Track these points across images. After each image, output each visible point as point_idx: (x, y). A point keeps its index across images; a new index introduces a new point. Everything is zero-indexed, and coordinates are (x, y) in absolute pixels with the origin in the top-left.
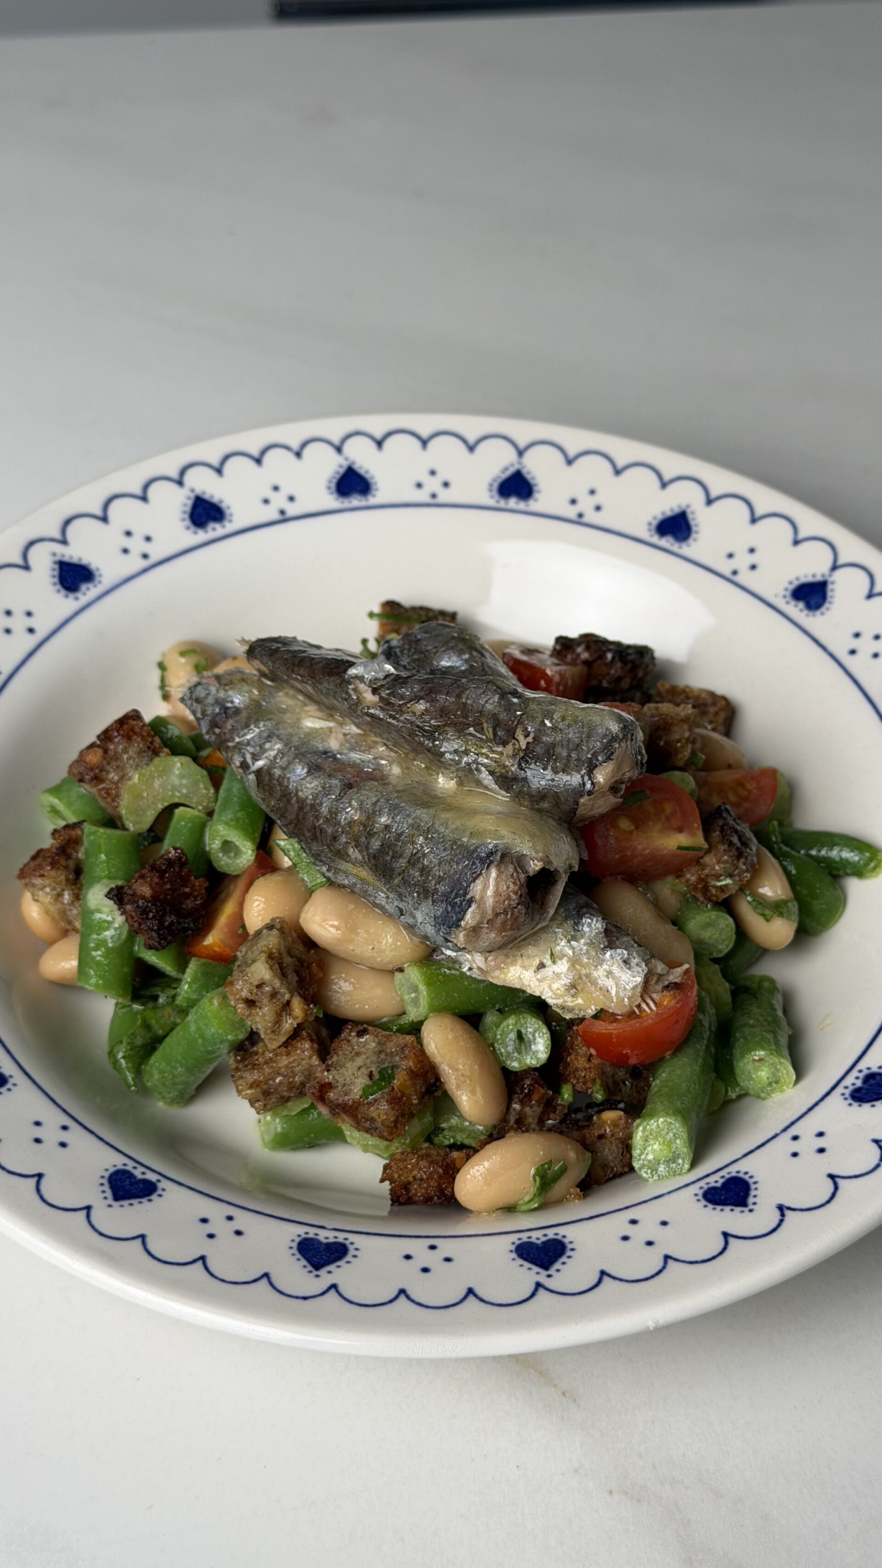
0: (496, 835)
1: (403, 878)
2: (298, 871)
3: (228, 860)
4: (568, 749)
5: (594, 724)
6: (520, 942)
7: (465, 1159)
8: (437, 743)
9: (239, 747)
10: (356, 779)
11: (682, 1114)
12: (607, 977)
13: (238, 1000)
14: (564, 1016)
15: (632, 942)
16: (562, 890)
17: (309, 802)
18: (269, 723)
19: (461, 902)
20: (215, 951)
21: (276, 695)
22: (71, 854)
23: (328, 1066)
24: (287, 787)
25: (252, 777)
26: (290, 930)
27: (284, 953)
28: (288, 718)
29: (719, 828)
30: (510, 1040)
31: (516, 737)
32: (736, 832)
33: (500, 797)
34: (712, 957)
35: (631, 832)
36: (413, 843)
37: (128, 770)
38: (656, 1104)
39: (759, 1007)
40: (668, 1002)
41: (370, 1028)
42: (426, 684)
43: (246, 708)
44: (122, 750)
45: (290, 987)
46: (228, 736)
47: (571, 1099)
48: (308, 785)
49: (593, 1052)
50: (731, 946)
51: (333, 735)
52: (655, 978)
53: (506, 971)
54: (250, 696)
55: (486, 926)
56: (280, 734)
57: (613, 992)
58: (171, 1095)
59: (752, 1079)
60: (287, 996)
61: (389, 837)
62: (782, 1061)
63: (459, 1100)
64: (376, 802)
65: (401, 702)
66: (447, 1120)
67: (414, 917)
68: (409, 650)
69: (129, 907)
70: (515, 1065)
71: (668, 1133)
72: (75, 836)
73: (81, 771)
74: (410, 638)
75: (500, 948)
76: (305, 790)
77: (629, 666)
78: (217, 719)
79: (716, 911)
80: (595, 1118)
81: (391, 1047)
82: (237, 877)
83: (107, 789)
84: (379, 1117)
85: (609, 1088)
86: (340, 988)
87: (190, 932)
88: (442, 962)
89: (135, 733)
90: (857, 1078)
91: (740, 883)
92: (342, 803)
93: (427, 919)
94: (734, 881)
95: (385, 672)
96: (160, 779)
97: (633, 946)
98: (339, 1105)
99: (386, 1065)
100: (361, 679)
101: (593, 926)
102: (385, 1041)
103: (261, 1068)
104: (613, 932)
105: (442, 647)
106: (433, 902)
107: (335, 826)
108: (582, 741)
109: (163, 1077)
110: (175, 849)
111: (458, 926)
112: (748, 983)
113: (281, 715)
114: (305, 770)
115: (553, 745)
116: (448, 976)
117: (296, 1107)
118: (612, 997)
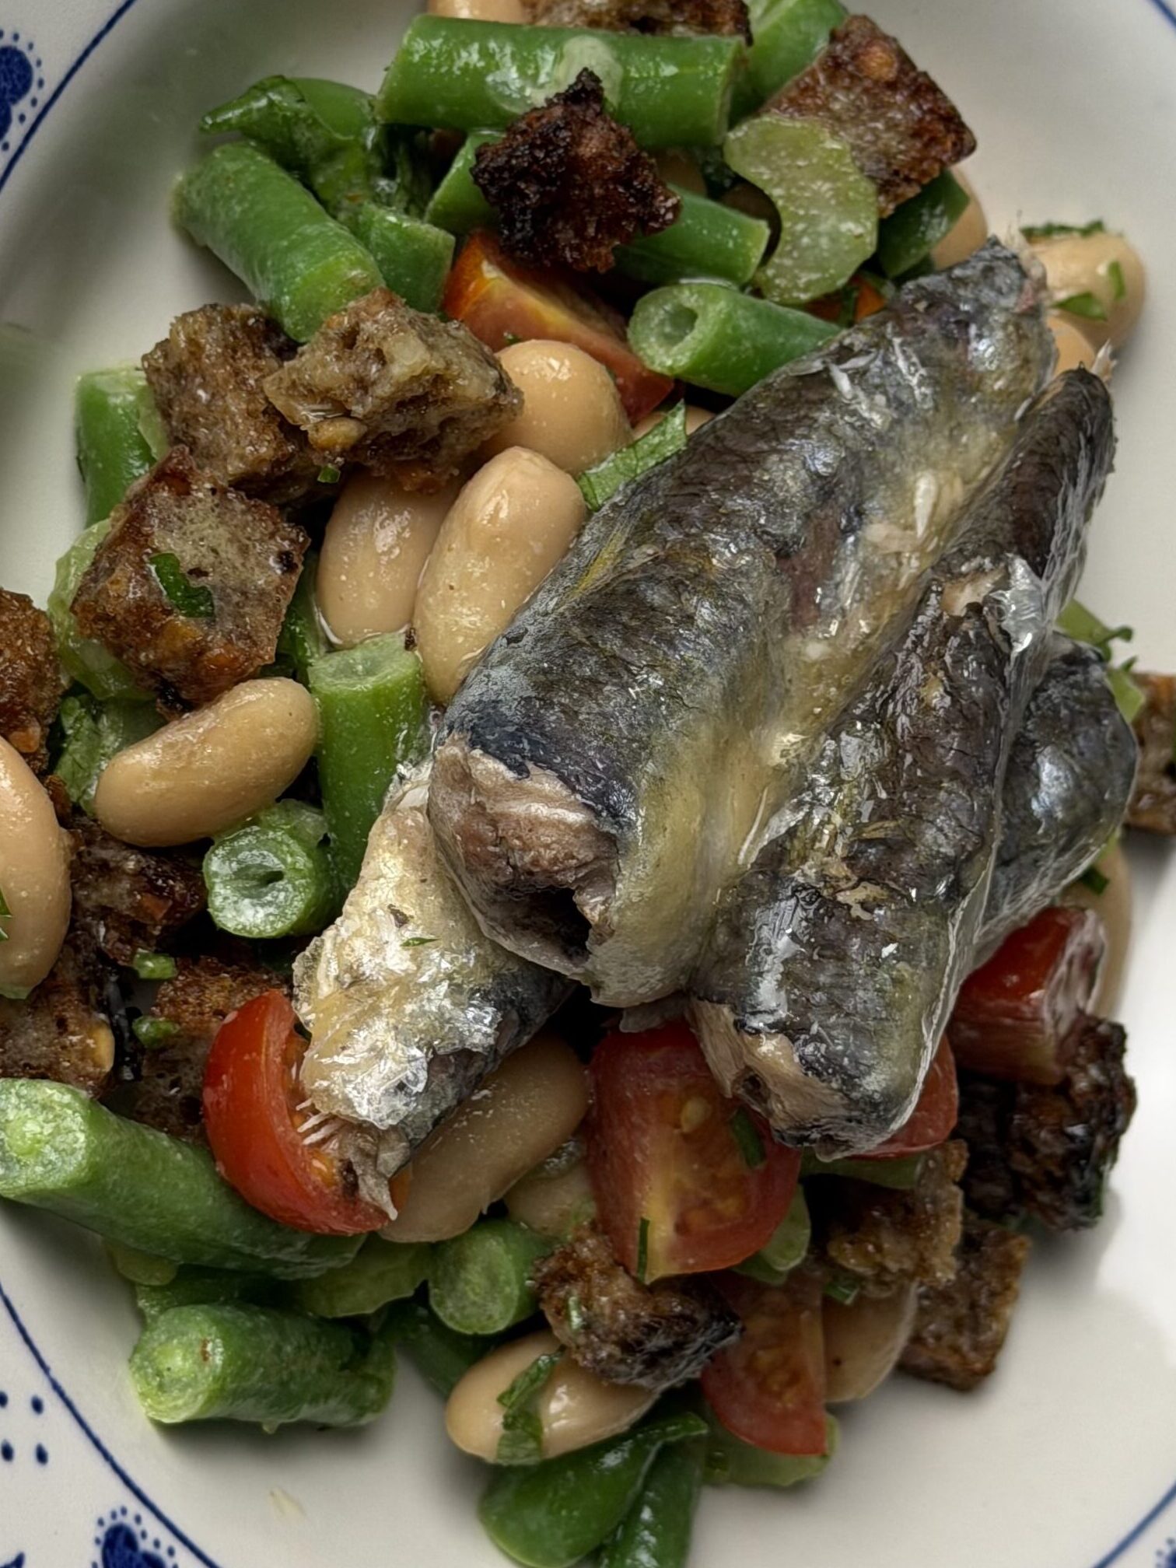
0: (653, 828)
1: (581, 644)
2: (621, 451)
3: (656, 320)
4: (832, 986)
5: (882, 1043)
6: (452, 880)
7: (25, 750)
8: (859, 726)
9: (881, 343)
10: (799, 568)
11: (92, 1182)
12: (372, 1049)
13: (357, 314)
14: (299, 958)
15: (444, 1106)
16: (552, 967)
17: (757, 474)
18: (929, 405)
19: (521, 752)
20: (468, 283)
21: (991, 426)
22: (682, 12)
23: (225, 492)
24: (792, 434)
25: (817, 366)
26: (497, 426)
27: (447, 410)
28: (939, 445)
29: (688, 1312)
30: (264, 857)
31: (863, 884)
32: (679, 1346)
33: (746, 846)
34: (430, 1285)
35: (677, 1126)
36: (652, 667)
37: (854, 131)
38: (117, 1132)
39: (320, 1370)
40: (319, 1169)
41: (295, 579)
42: (986, 714)
43: (963, 362)
44: (892, 119)
45: (378, 417)
46: (908, 326)
47: (143, 974)
48: (790, 473)
49: (231, 1017)
50: (450, 1324)
51: (897, 532)
52: (368, 1147)
53: (395, 848)
54: (992, 372)
55: (473, 801)
56: (903, 426)
57: (340, 1059)
58: (194, 195)
59: (170, 1339)
60: (358, 410)
61: (668, 622)
62: (200, 1397)
63: (146, 746)
64: (742, 601)
65: (948, 659)
66: (113, 728)
67: (501, 663)
68: (1077, 700)
69: (558, 111)
70: (216, 864)
71: (56, 1150)
72: (719, 20)
73: (852, 36)
74: (1104, 703)
75: (438, 837)
76: (781, 467)
77: (1058, 1173)
78: (946, 306)
79: (520, 1298)
80: (102, 1016)
81: (255, 617)
82: (623, 338)
83: (814, 89)
84: (112, 583)
85: (163, 1050)
86: (382, 526)
87: (506, 232)
88: (422, 728)
89: (926, 146)
90: (157, 1544)
91: (573, 1345)
92: (748, 537)
93: (495, 688)
94: (577, 1333)
95: (1017, 632)
96: (831, 193)
97: (434, 1105)
98: (143, 509)
99: (216, 603)
100: (1005, 583)
101: (477, 1027)
102: (266, 605)
103: (226, 360)
104: (466, 1068)
105: (1082, 767)
106: (528, 699)
107: (705, 522)
108: (847, 1015)
109: (228, 179)
110: (676, 208)
111: (473, 745)
112: (375, 1357)
113: (946, 433)
114: (822, 470)
115: (842, 957)
116: (393, 738)
117: (153, 433)
118: (331, 1057)
